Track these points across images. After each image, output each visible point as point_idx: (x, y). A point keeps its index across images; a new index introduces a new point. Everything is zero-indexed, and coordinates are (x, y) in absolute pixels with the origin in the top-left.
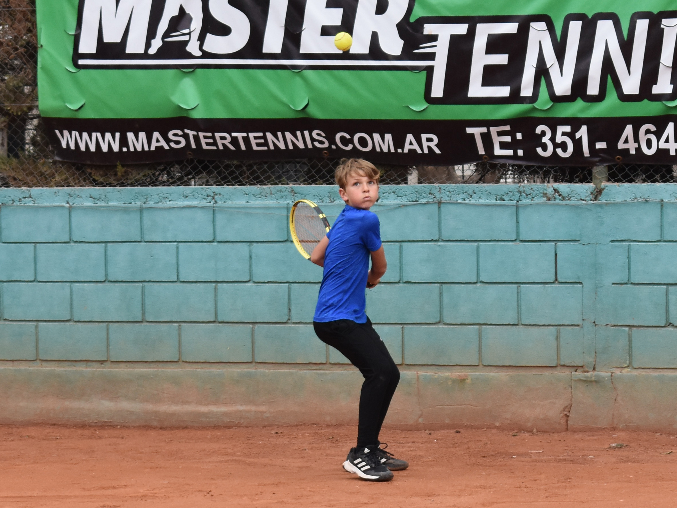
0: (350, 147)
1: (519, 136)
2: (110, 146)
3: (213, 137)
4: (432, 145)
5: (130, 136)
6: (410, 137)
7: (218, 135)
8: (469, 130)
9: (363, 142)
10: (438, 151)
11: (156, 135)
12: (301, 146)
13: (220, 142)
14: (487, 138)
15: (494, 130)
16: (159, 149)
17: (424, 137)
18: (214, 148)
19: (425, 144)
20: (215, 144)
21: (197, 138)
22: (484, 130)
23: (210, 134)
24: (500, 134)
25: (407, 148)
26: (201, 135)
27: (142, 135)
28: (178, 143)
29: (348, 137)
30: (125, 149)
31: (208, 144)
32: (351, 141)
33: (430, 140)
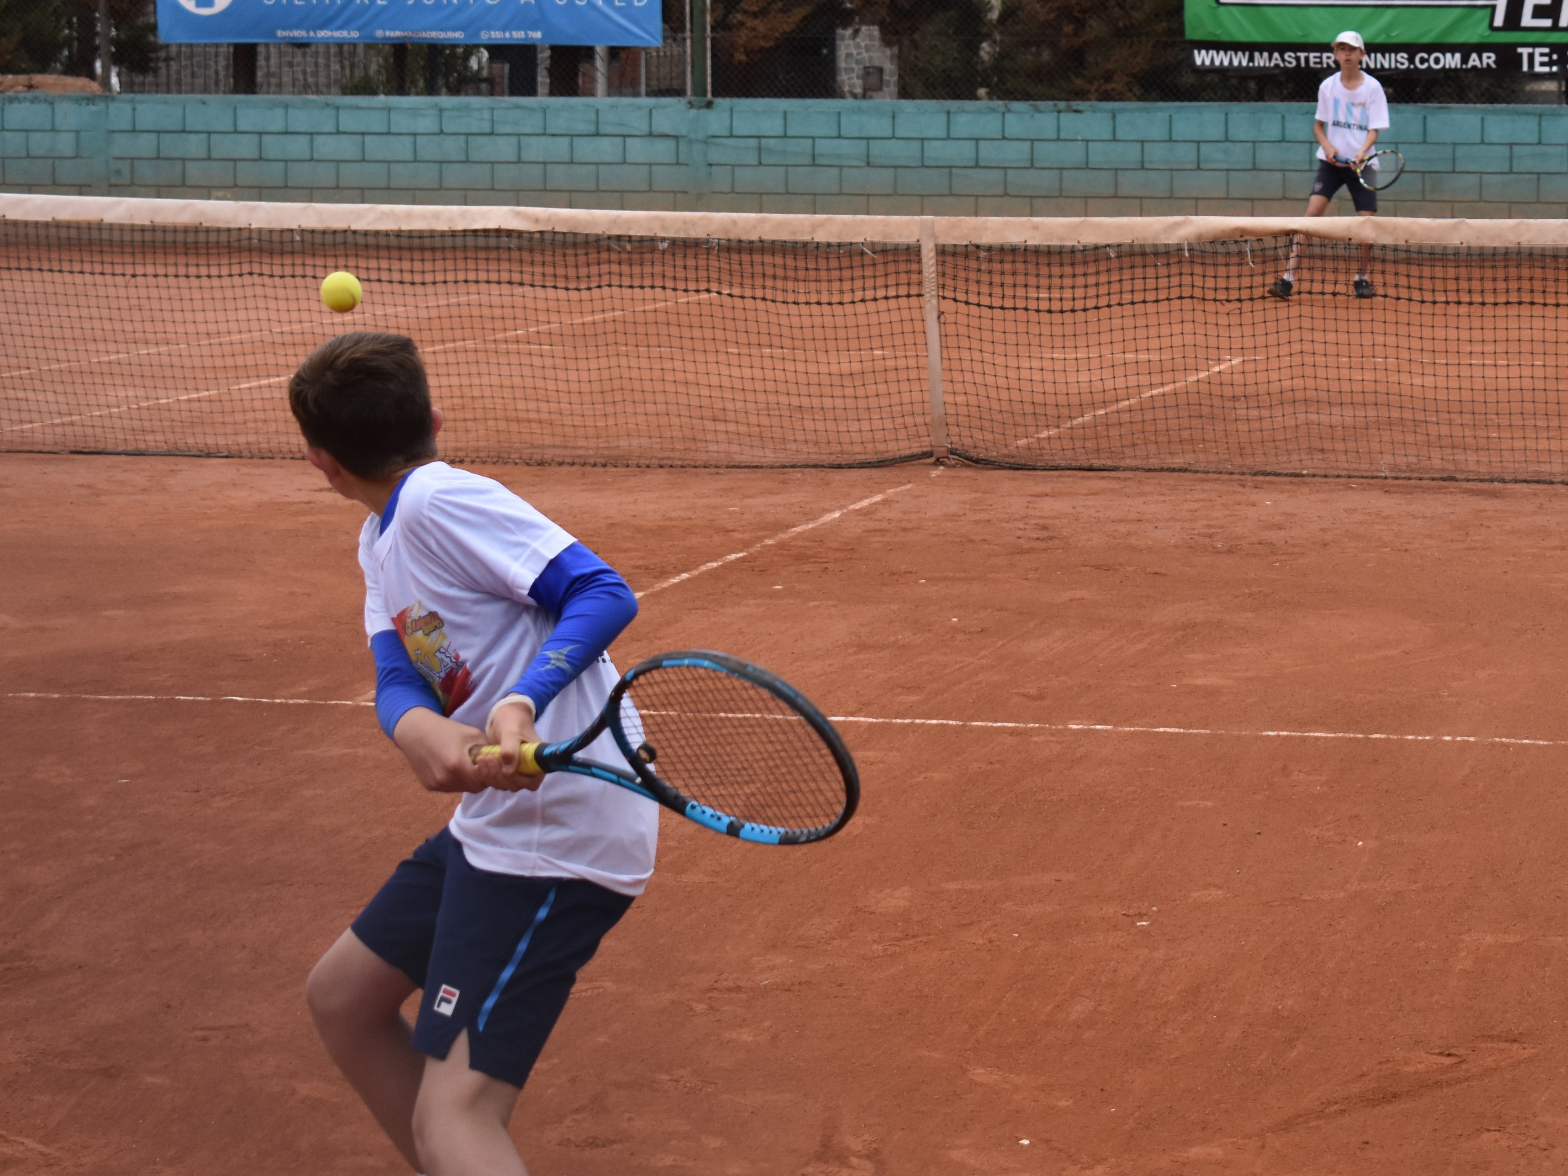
0: (1425, 65)
1: (1555, 57)
2: (1240, 62)
3: (1321, 58)
4: (1491, 62)
5: (1257, 54)
6: (1474, 56)
7: (1325, 55)
8: (1520, 50)
9: (1437, 61)
10: (1493, 66)
11: (1276, 55)
12: (1386, 66)
13: (1325, 60)
14: (1531, 57)
15: (1538, 51)
16: (1277, 66)
17: (1485, 55)
18: (1319, 66)
19: (1485, 61)
20: (1321, 63)
21: (1307, 59)
22: (1530, 50)
23: (1318, 54)
24: (1542, 55)
25: (1471, 64)
26: (1312, 55)
27: (1266, 54)
28: (1290, 63)
29: (1425, 56)
30: (1251, 64)
31: (1315, 63)
32: (1427, 60)
33: (1489, 58)
